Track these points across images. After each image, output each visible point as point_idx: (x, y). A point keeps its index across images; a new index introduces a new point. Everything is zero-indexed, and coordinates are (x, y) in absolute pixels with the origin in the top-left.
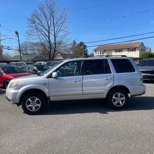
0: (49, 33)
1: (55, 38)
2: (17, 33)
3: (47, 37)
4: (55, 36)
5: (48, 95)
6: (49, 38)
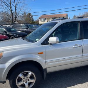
0: (11, 4)
4: (15, 7)
5: (44, 67)
6: (11, 8)
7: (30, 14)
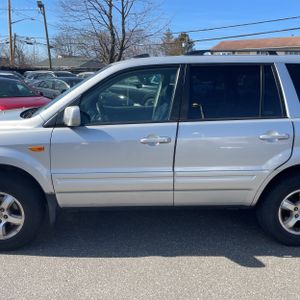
0: (111, 6)
1: (124, 18)
2: (41, 6)
3: (105, 17)
4: (123, 13)
6: (110, 17)
7: (184, 37)
